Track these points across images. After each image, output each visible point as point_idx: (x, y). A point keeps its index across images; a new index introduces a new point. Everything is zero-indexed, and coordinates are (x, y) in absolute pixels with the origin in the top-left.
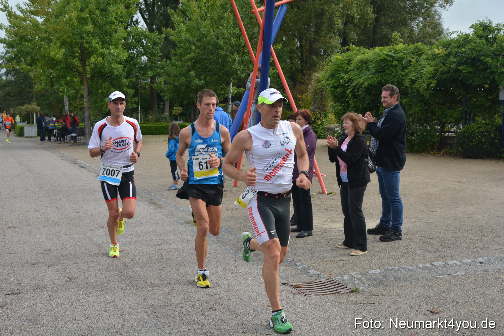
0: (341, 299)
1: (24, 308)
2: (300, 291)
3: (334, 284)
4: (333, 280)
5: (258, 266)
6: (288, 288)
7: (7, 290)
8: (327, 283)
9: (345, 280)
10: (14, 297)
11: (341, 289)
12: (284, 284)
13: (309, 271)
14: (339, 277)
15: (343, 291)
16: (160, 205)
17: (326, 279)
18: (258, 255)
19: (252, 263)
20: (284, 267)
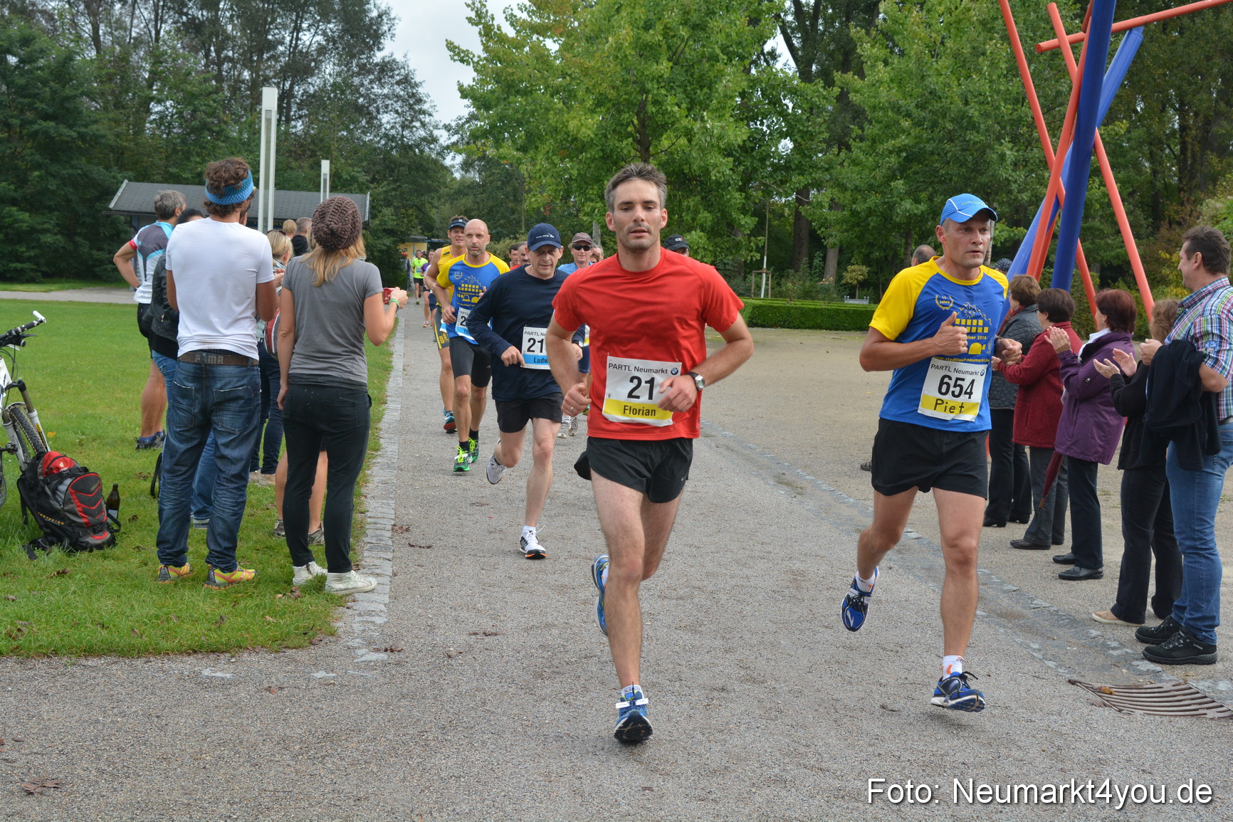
0: (1204, 729)
1: (507, 662)
2: (1108, 701)
3: (1193, 696)
4: (1191, 688)
5: (1017, 640)
6: (1081, 691)
7: (471, 625)
8: (1176, 693)
9: (1221, 692)
10: (487, 639)
11: (1208, 708)
12: (1072, 682)
13: (1135, 663)
14: (1207, 684)
15: (1211, 714)
16: (802, 488)
17: (1174, 683)
18: (1021, 616)
19: (1002, 630)
20: (1078, 647)
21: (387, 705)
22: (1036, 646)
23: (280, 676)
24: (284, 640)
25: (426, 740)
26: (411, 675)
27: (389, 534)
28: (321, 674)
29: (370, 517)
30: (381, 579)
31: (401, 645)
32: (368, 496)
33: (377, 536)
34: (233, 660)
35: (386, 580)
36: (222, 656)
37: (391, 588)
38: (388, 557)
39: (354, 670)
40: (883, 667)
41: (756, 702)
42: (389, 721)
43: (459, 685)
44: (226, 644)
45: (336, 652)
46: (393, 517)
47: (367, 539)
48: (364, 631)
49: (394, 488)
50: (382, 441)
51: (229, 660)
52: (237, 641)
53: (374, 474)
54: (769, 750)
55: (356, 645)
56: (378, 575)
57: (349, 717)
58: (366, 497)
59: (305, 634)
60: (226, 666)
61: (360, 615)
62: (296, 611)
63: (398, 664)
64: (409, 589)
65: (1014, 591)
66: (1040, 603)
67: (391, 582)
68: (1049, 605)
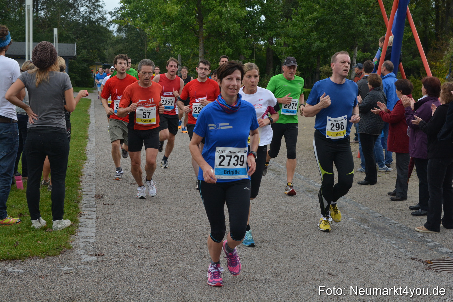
2: (430, 267)
5: (385, 239)
6: (418, 263)
12: (413, 259)
13: (440, 249)
16: (279, 172)
18: (384, 228)
19: (378, 235)
20: (413, 242)
21: (98, 282)
22: (394, 242)
23: (46, 270)
24: (47, 252)
25: (118, 299)
26: (108, 267)
27: (93, 199)
28: (65, 268)
29: (84, 192)
30: (90, 221)
31: (103, 252)
32: (83, 181)
33: (88, 200)
34: (23, 263)
35: (94, 221)
36: (17, 262)
37: (96, 225)
38: (94, 210)
39: (81, 265)
40: (326, 254)
41: (270, 274)
42: (99, 290)
43: (131, 271)
44: (19, 256)
45: (72, 257)
46: (95, 191)
47: (83, 202)
48: (85, 246)
49: (94, 177)
50: (87, 156)
51: (21, 263)
52: (25, 254)
53: (85, 171)
54: (279, 297)
55: (82, 253)
56: (90, 219)
57: (80, 289)
58: (82, 182)
59: (57, 249)
60: (20, 266)
61: (83, 238)
62: (53, 238)
63: (102, 261)
64: (105, 225)
65: (380, 216)
66: (393, 222)
67: (96, 222)
68: (397, 223)
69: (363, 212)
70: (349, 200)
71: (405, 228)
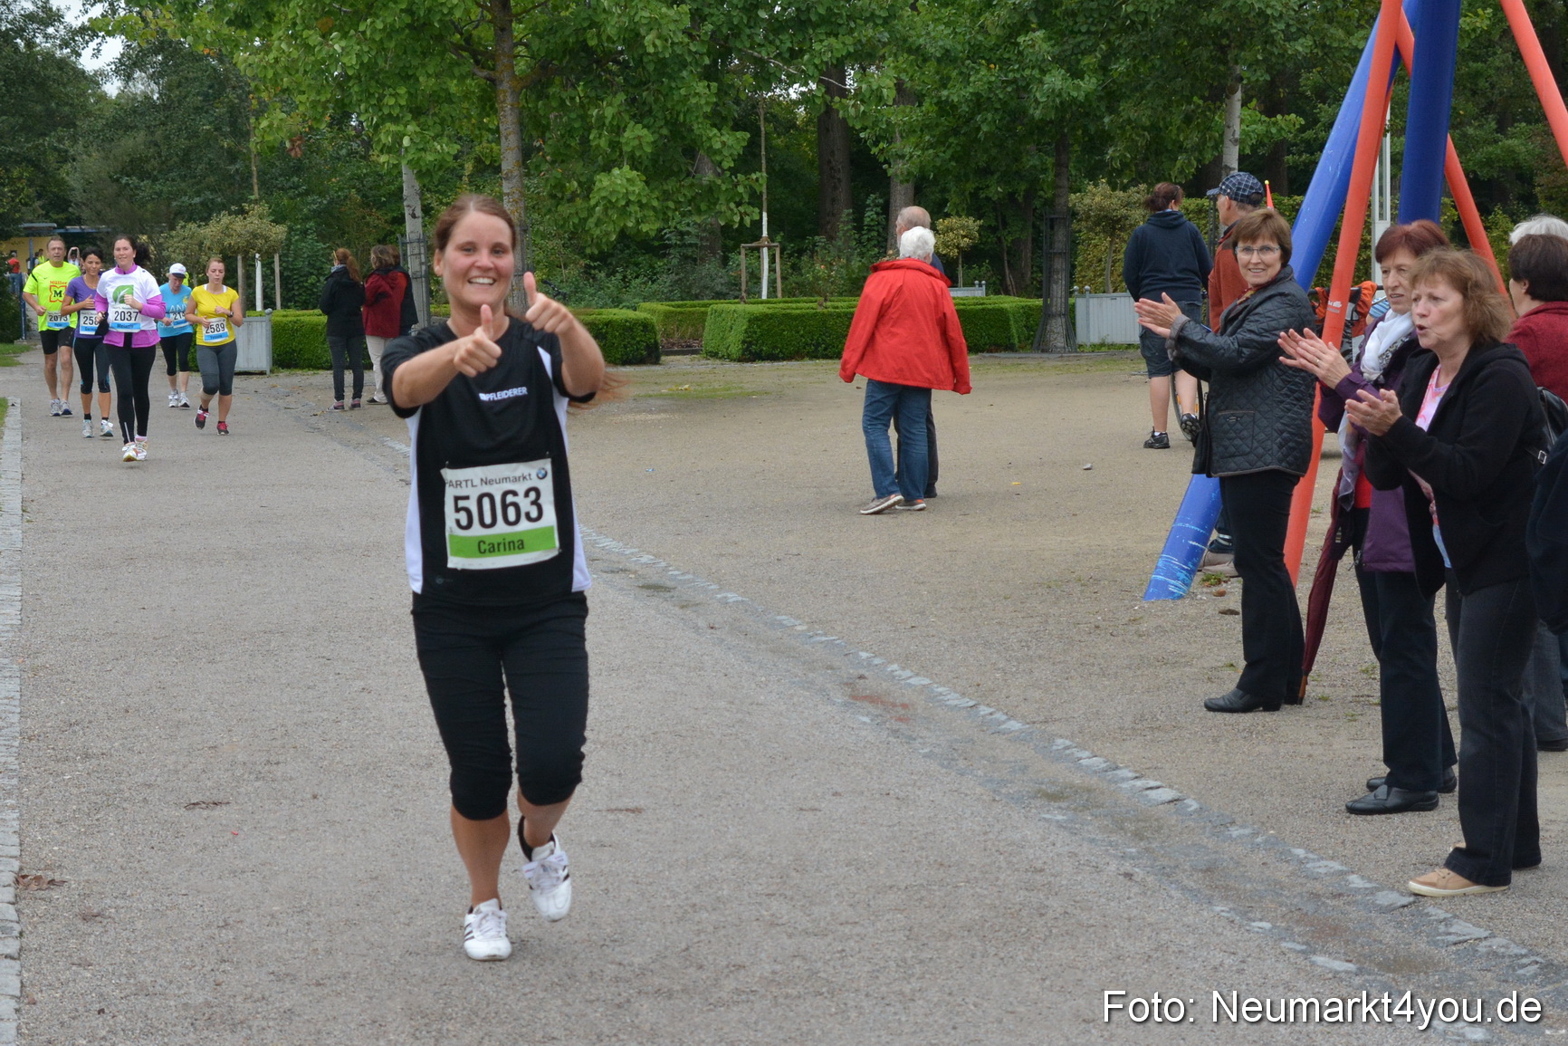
18: (1427, 965)
27: (8, 894)
37: (18, 1028)
38: (8, 951)
49: (15, 781)
64: (62, 1024)
65: (1403, 906)
66: (1466, 930)
67: (17, 1011)
68: (1487, 934)
69: (1318, 885)
70: (1247, 831)
71: (1525, 961)
